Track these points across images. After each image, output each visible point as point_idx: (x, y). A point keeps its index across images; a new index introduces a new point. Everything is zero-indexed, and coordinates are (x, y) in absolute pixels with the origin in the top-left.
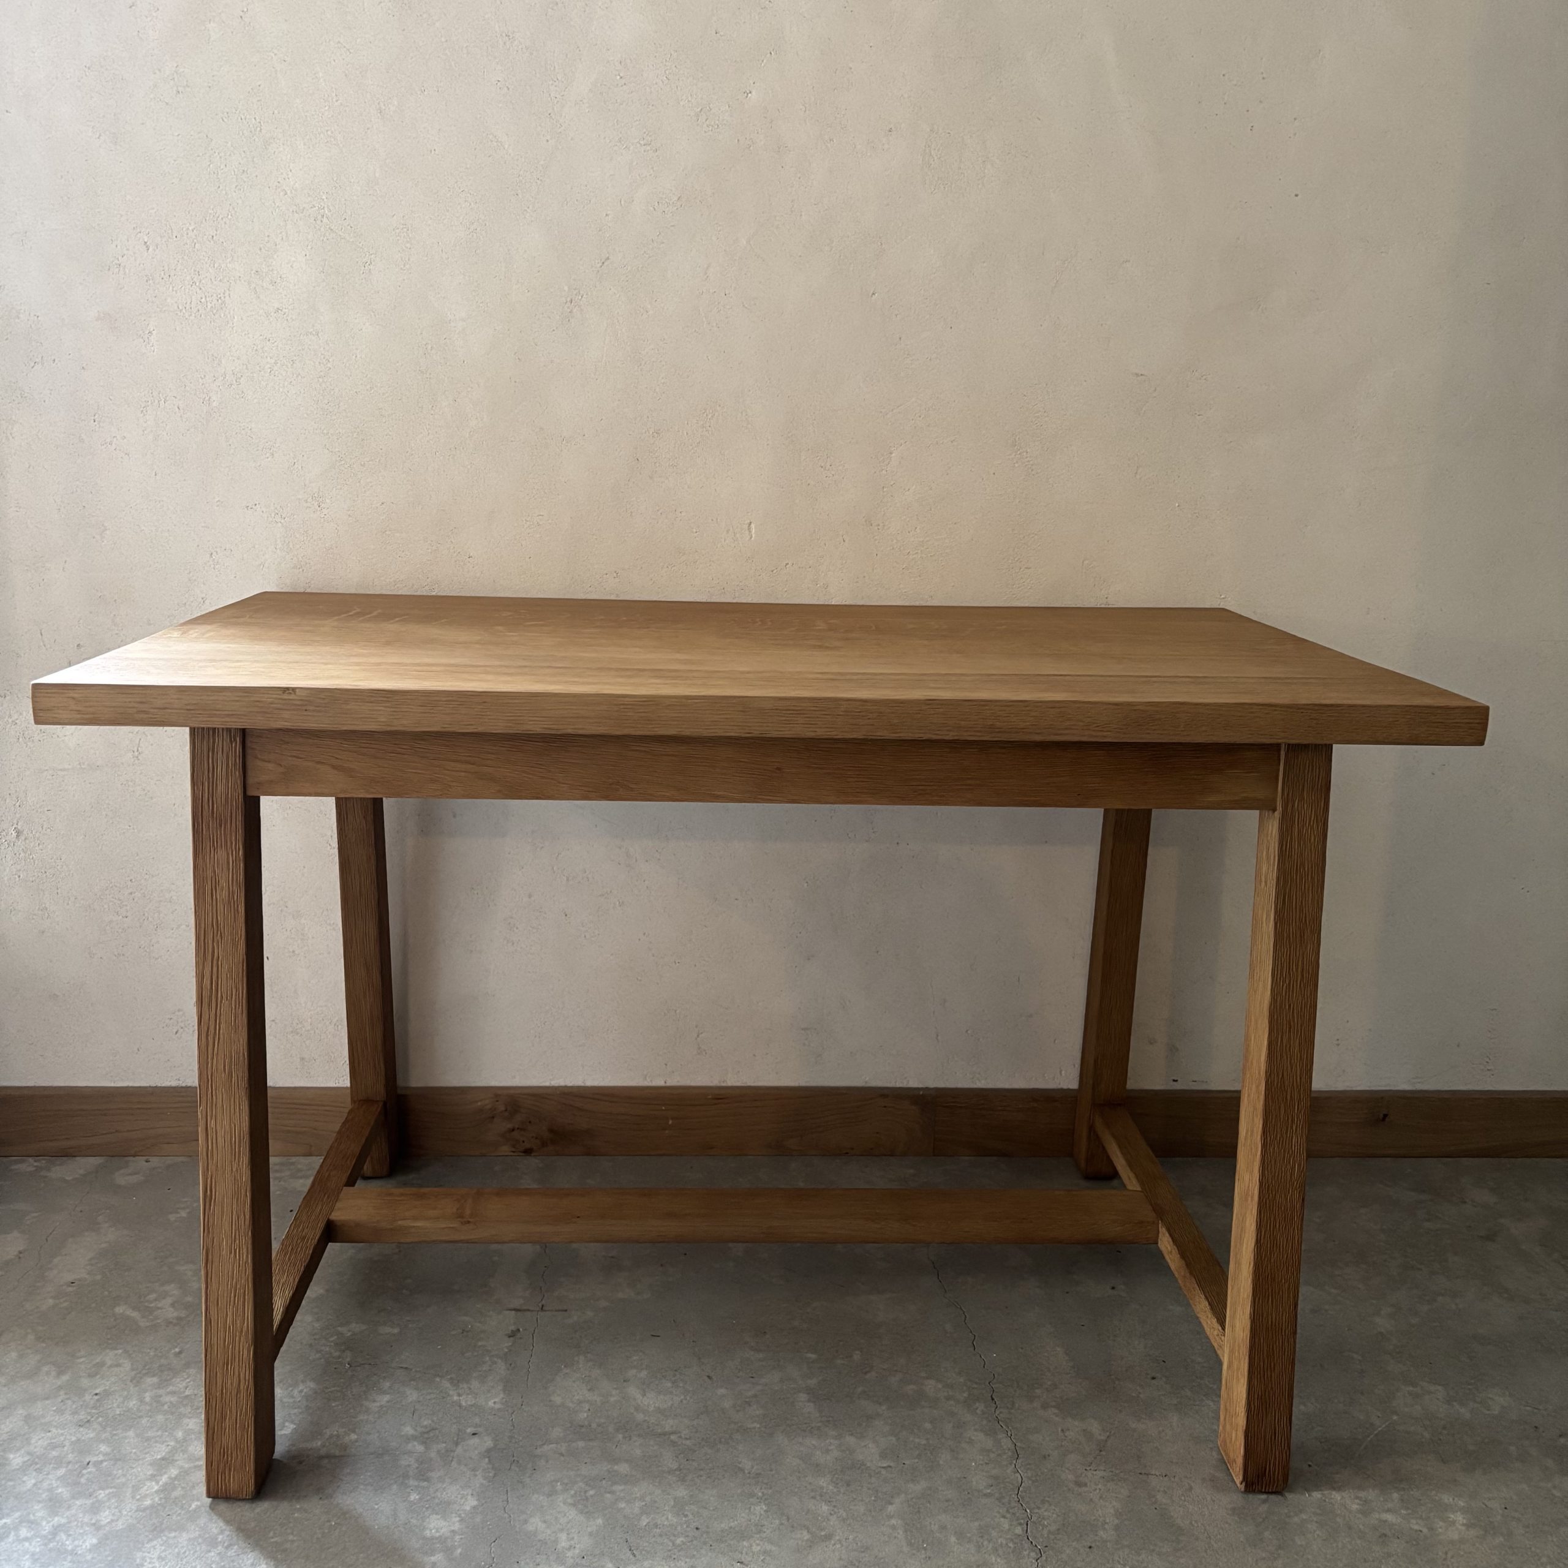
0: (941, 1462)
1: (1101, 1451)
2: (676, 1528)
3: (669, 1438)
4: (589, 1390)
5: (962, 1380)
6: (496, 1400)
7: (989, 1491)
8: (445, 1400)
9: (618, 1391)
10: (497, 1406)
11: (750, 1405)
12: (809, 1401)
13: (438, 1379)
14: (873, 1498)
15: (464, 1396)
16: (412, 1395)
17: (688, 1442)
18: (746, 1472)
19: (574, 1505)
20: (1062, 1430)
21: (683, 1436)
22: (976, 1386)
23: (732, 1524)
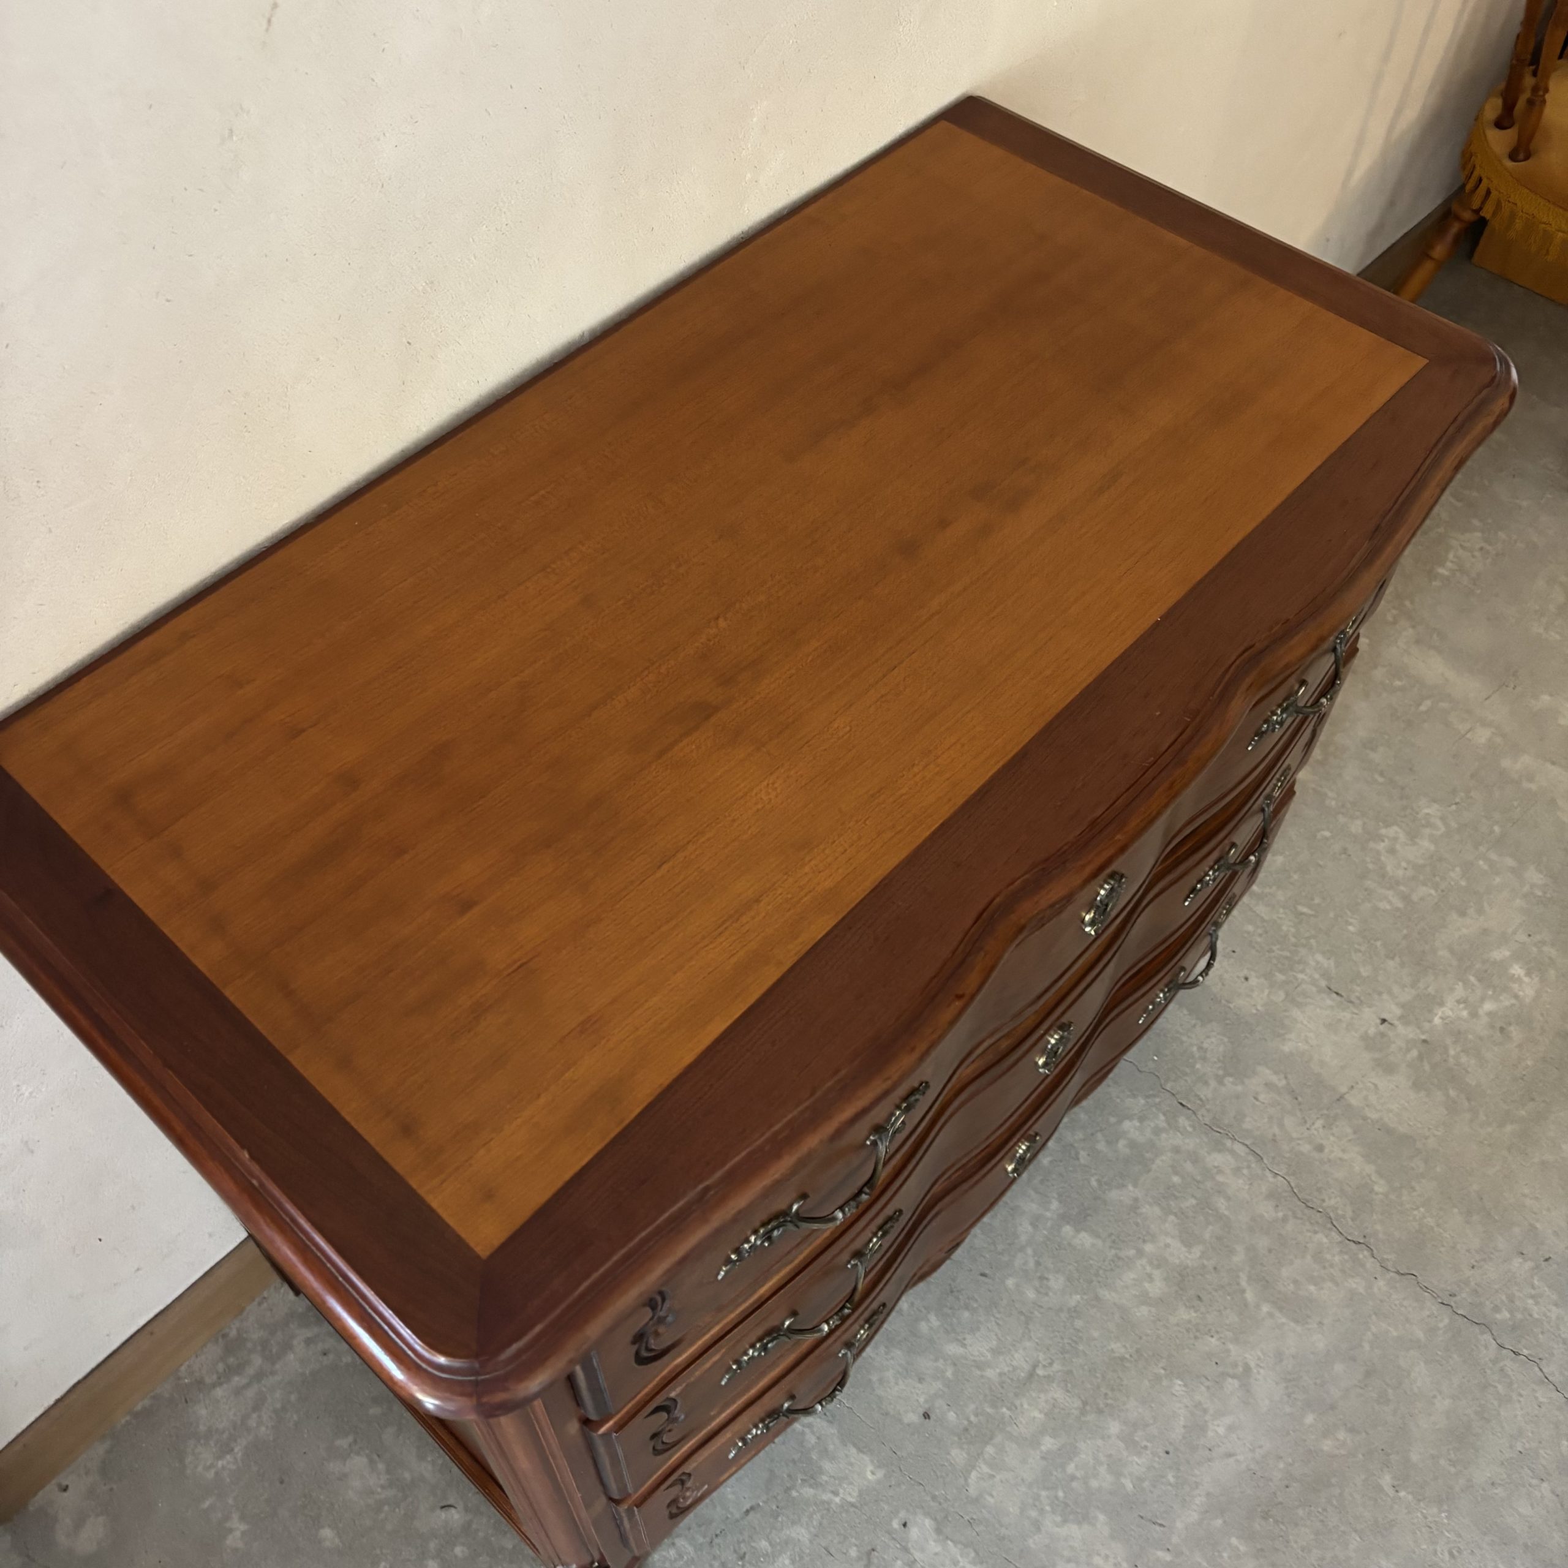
0: (1226, 1213)
1: (1296, 1099)
2: (1154, 1468)
3: (1038, 1375)
4: (921, 1380)
5: (1142, 1101)
6: (870, 1468)
7: (1280, 1214)
8: (831, 1510)
9: (941, 1361)
10: (880, 1474)
11: (1047, 1279)
12: (1078, 1231)
13: (794, 1494)
14: (1229, 1298)
15: (841, 1491)
16: (801, 1533)
17: (1056, 1366)
18: (1127, 1356)
19: (1065, 1521)
20: (1256, 1099)
21: (1044, 1363)
22: (1157, 1100)
23: (1182, 1423)
